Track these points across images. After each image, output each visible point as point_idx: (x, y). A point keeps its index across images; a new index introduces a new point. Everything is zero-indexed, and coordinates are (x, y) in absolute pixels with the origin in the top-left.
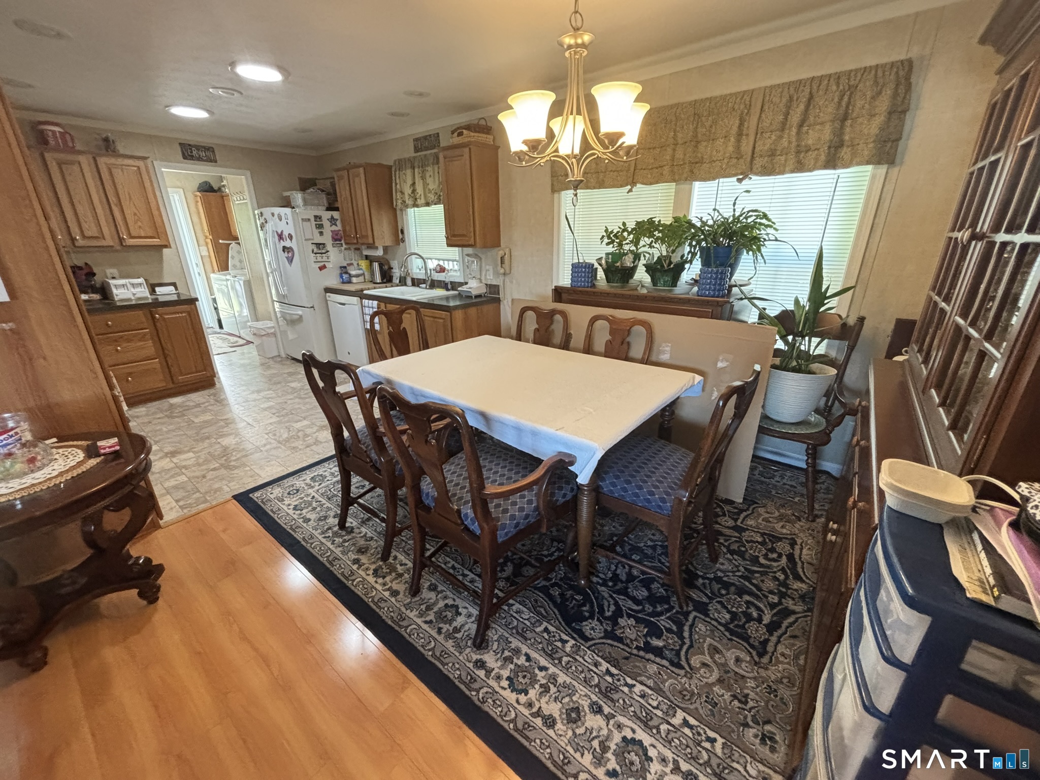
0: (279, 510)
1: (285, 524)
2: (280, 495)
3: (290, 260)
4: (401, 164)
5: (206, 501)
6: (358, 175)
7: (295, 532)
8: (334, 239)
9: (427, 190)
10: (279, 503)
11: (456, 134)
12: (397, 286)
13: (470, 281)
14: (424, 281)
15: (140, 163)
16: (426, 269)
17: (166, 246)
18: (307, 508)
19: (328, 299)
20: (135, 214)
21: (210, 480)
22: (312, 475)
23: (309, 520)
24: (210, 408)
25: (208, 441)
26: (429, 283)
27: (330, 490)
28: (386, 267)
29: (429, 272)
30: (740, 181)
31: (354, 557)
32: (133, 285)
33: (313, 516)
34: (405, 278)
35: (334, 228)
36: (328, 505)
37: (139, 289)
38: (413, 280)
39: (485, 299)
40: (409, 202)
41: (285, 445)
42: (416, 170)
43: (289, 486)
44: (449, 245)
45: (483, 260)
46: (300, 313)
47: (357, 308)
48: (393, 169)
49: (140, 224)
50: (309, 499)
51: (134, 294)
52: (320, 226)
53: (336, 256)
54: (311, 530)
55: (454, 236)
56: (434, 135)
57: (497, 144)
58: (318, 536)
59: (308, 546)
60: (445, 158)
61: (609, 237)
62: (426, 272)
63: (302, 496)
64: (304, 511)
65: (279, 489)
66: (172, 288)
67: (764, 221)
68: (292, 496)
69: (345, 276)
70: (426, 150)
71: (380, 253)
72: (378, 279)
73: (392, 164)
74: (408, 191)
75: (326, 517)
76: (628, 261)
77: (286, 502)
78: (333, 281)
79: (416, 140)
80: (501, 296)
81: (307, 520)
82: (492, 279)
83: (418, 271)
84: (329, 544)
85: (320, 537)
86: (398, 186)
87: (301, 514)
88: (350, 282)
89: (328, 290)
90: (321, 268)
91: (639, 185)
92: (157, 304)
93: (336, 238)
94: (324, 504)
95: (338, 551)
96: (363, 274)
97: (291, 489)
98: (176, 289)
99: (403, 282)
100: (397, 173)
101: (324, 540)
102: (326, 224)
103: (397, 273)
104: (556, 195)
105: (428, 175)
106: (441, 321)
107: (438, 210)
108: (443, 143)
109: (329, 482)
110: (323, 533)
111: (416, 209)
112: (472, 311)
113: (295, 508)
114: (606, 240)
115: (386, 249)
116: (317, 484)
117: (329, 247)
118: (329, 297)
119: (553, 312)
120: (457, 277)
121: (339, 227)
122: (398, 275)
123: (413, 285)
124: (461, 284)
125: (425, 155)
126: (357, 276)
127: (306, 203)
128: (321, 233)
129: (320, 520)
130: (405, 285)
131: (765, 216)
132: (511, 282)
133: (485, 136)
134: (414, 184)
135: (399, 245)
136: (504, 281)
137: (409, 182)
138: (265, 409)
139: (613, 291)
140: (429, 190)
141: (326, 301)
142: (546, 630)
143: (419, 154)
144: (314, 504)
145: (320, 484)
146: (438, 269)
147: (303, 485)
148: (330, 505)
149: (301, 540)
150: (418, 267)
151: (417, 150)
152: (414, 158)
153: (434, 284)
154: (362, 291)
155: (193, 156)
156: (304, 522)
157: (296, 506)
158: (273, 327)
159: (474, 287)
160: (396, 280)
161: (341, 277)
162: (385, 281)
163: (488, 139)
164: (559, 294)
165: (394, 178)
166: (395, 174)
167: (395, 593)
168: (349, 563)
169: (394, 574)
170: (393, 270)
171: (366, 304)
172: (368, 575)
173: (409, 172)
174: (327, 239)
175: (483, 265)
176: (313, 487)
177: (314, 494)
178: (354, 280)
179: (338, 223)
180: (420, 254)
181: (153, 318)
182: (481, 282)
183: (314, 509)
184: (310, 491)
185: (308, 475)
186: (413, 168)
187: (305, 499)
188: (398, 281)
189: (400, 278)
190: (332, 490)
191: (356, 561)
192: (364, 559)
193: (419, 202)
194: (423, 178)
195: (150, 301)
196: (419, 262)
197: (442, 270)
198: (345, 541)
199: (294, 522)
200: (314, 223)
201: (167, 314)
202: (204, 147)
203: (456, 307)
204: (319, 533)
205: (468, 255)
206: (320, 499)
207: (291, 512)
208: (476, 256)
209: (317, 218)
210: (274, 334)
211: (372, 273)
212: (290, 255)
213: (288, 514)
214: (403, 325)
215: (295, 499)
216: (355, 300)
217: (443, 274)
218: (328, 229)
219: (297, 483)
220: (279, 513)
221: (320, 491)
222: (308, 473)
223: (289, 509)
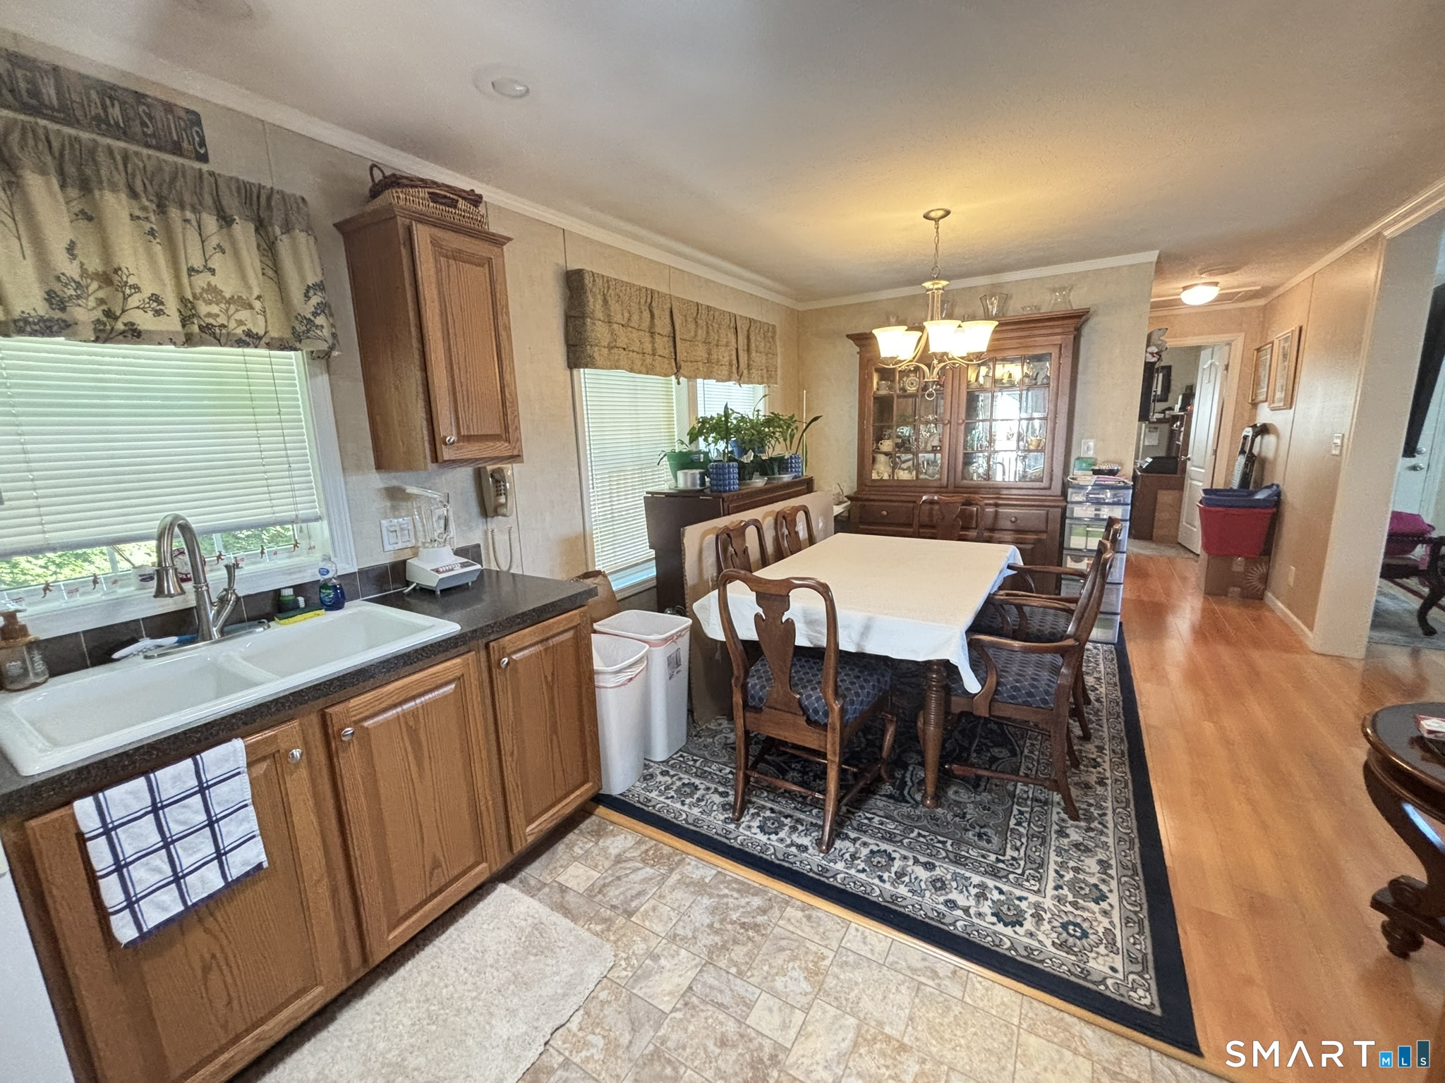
0: (1128, 920)
1: (1138, 888)
2: (1102, 949)
10: (1117, 932)
18: (1084, 881)
22: (1008, 931)
23: (1100, 862)
27: (1023, 874)
31: (1099, 788)
33: (1091, 864)
36: (1053, 857)
43: (1069, 950)
50: (1065, 891)
54: (1112, 849)
58: (1111, 835)
59: (1135, 835)
63: (1069, 908)
64: (1093, 880)
65: (1092, 964)
68: (1085, 925)
75: (1077, 846)
77: (1105, 922)
81: (1104, 865)
84: (1109, 817)
85: (1110, 832)
87: (1104, 881)
94: (1056, 862)
95: (1109, 804)
97: (1071, 940)
101: (1111, 825)
109: (1005, 888)
110: (1102, 833)
113: (1103, 897)
116: (1024, 905)
129: (1087, 850)
144: (1069, 876)
145: (1020, 899)
147: (1046, 926)
148: (1053, 854)
149: (1137, 849)
156: (1110, 866)
157: (1096, 902)
168: (1109, 788)
176: (1037, 906)
177: (1050, 892)
183: (1077, 870)
184: (1048, 903)
187: (1070, 898)
190: (1020, 871)
191: (1101, 782)
192: (1093, 779)
198: (1090, 805)
199: (1124, 879)
204: (1107, 836)
206: (1052, 874)
207: (1113, 898)
213: (1121, 898)
215: (1086, 915)
219: (1048, 943)
220: (1133, 916)
221: (1035, 888)
222: (1008, 944)
223: (1111, 906)
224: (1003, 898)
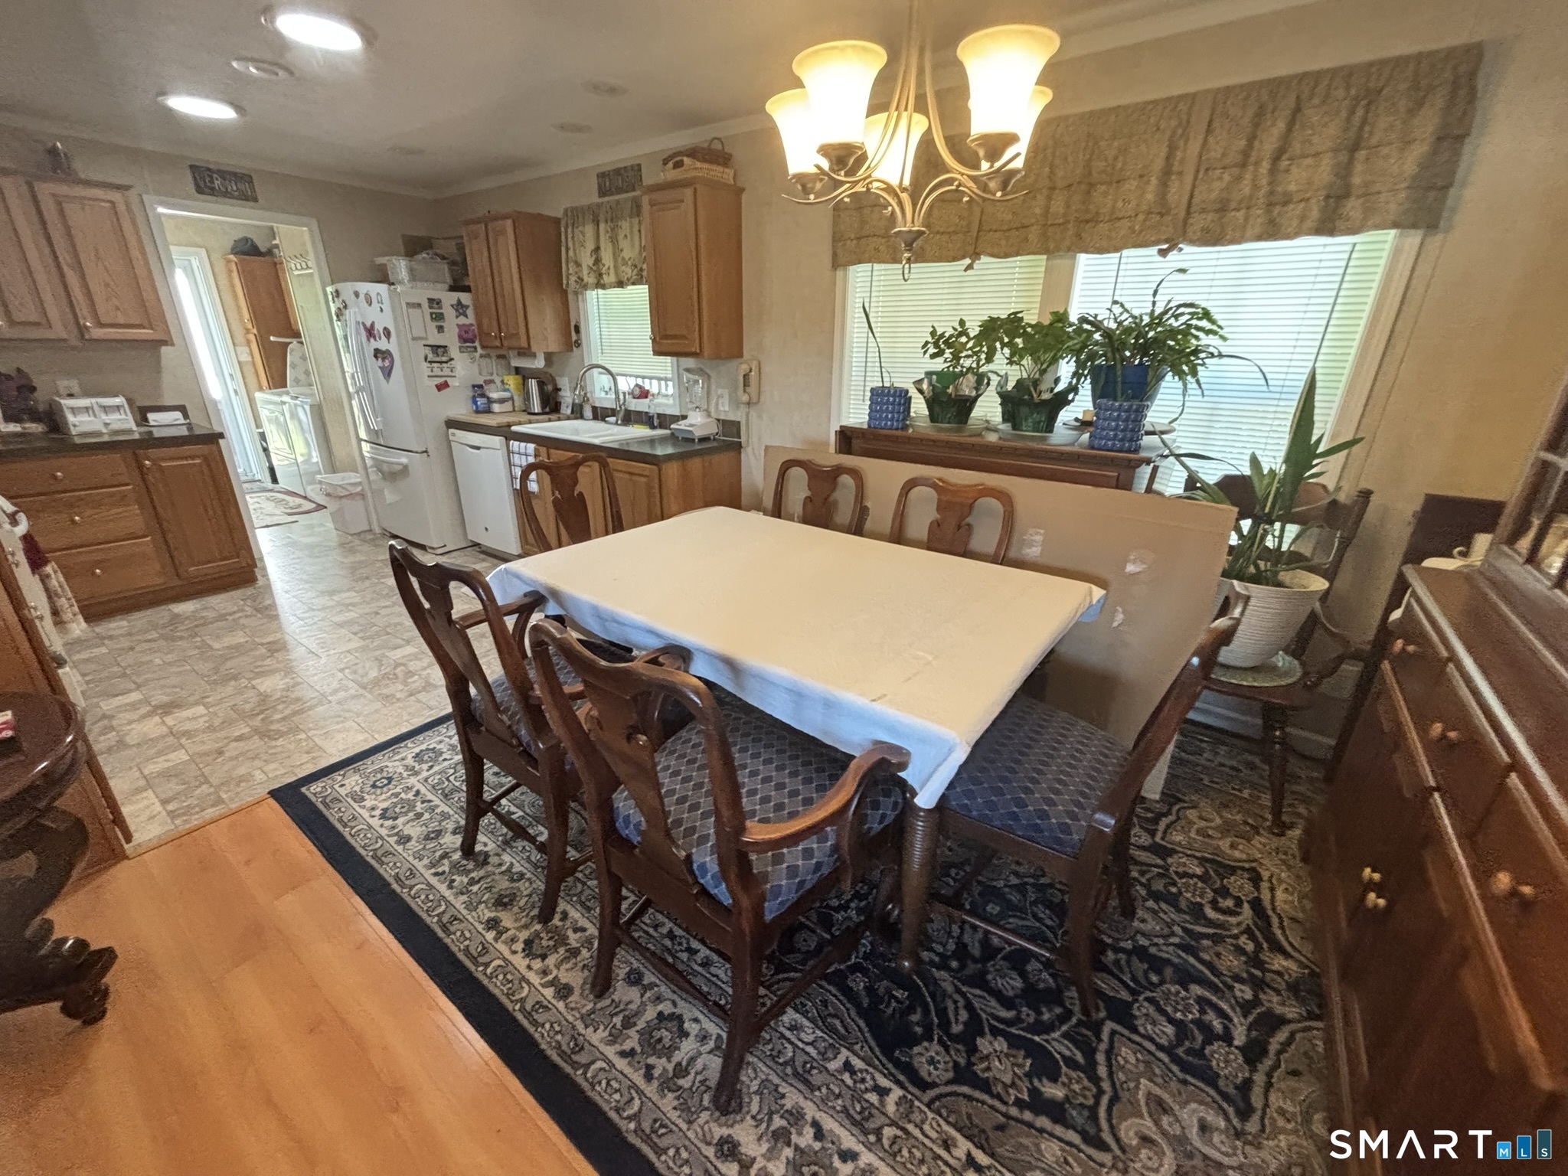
0: (354, 818)
1: (363, 847)
2: (357, 789)
3: (387, 373)
4: (576, 215)
5: (219, 801)
6: (503, 232)
7: (382, 863)
8: (463, 339)
9: (620, 259)
10: (355, 805)
11: (671, 164)
12: (568, 418)
13: (691, 414)
14: (613, 412)
15: (116, 196)
16: (617, 393)
17: (165, 343)
18: (406, 814)
19: (451, 438)
20: (107, 285)
21: (232, 759)
22: (417, 750)
23: (409, 839)
24: (243, 621)
25: (233, 683)
26: (621, 414)
27: (448, 779)
28: (550, 388)
29: (621, 397)
30: (1163, 253)
31: (488, 914)
32: (106, 409)
33: (415, 831)
34: (581, 406)
35: (462, 320)
36: (443, 808)
37: (116, 416)
38: (594, 409)
39: (715, 444)
40: (590, 279)
41: (370, 692)
42: (602, 226)
43: (375, 772)
44: (658, 352)
45: (712, 380)
46: (404, 460)
47: (500, 456)
48: (563, 223)
49: (116, 302)
50: (410, 796)
51: (106, 425)
52: (438, 317)
53: (464, 368)
54: (411, 859)
55: (667, 337)
56: (632, 166)
57: (739, 184)
58: (423, 871)
59: (404, 893)
60: (652, 204)
61: (936, 345)
62: (617, 398)
63: (398, 790)
64: (401, 821)
65: (357, 777)
66: (178, 415)
67: (1204, 323)
68: (379, 791)
69: (480, 401)
70: (619, 193)
71: (539, 363)
72: (537, 407)
73: (560, 214)
74: (587, 260)
75: (439, 833)
76: (967, 387)
77: (368, 803)
78: (462, 410)
79: (602, 176)
80: (743, 440)
81: (404, 840)
82: (726, 410)
83: (603, 395)
84: (443, 888)
85: (428, 874)
86: (571, 253)
87: (393, 828)
88: (488, 411)
89: (452, 424)
90: (440, 387)
91: (984, 259)
92: (150, 442)
93: (466, 338)
94: (437, 806)
95: (459, 903)
96: (512, 399)
97: (379, 776)
98: (186, 416)
99: (577, 413)
100: (570, 230)
101: (434, 881)
102: (449, 312)
103: (567, 397)
104: (840, 273)
105: (621, 237)
106: (643, 480)
107: (639, 295)
108: (648, 179)
109: (446, 763)
110: (433, 865)
111: (601, 291)
112: (696, 464)
113: (383, 816)
114: (932, 350)
115: (549, 357)
116: (425, 767)
117: (454, 352)
118: (453, 435)
119: (839, 470)
120: (669, 406)
121: (470, 319)
122: (569, 401)
123: (595, 418)
124: (676, 419)
125: (618, 202)
126: (502, 401)
127: (414, 276)
128: (440, 329)
129: (427, 838)
130: (582, 417)
131: (1206, 315)
132: (760, 417)
133: (720, 169)
134: (597, 249)
135: (572, 350)
136: (748, 414)
137: (590, 245)
138: (341, 625)
139: (943, 436)
140: (623, 259)
141: (449, 442)
142: (847, 1066)
143: (606, 199)
144: (419, 807)
145: (431, 767)
146: (637, 392)
147: (400, 769)
148: (447, 809)
149: (391, 880)
150: (602, 389)
151: (602, 193)
152: (599, 206)
153: (630, 418)
154: (509, 426)
155: (213, 189)
156: (398, 842)
157: (385, 810)
158: (360, 483)
159: (697, 423)
160: (566, 410)
161: (475, 402)
162: (547, 410)
163: (726, 175)
164: (847, 439)
165: (563, 237)
166: (566, 232)
167: (564, 991)
168: (480, 928)
169: (562, 950)
170: (561, 393)
171: (516, 449)
172: (515, 952)
173: (589, 229)
174: (450, 338)
175: (713, 387)
176: (416, 773)
177: (419, 786)
178: (496, 407)
179: (470, 312)
180: (607, 366)
181: (141, 467)
182: (709, 416)
183: (419, 816)
184: (413, 780)
185: (411, 749)
186: (596, 222)
187: (403, 795)
188: (569, 411)
189: (574, 405)
190: (452, 778)
191: (493, 924)
192: (507, 920)
193: (606, 279)
194: (614, 240)
195: (137, 436)
196: (605, 380)
197: (644, 394)
198: (473, 882)
199: (380, 842)
200: (427, 311)
201: (164, 459)
202: (235, 174)
203: (669, 458)
204: (425, 866)
205: (688, 370)
206: (430, 797)
207: (375, 822)
208: (700, 372)
209: (434, 302)
210: (362, 495)
211: (527, 398)
212: (387, 363)
213: (370, 827)
214: (578, 489)
215: (384, 796)
216: (497, 441)
217: (647, 401)
218: (452, 321)
219: (389, 764)
220: (353, 824)
221: (430, 780)
222: (410, 745)
223: (373, 816)
224: (441, 759)
